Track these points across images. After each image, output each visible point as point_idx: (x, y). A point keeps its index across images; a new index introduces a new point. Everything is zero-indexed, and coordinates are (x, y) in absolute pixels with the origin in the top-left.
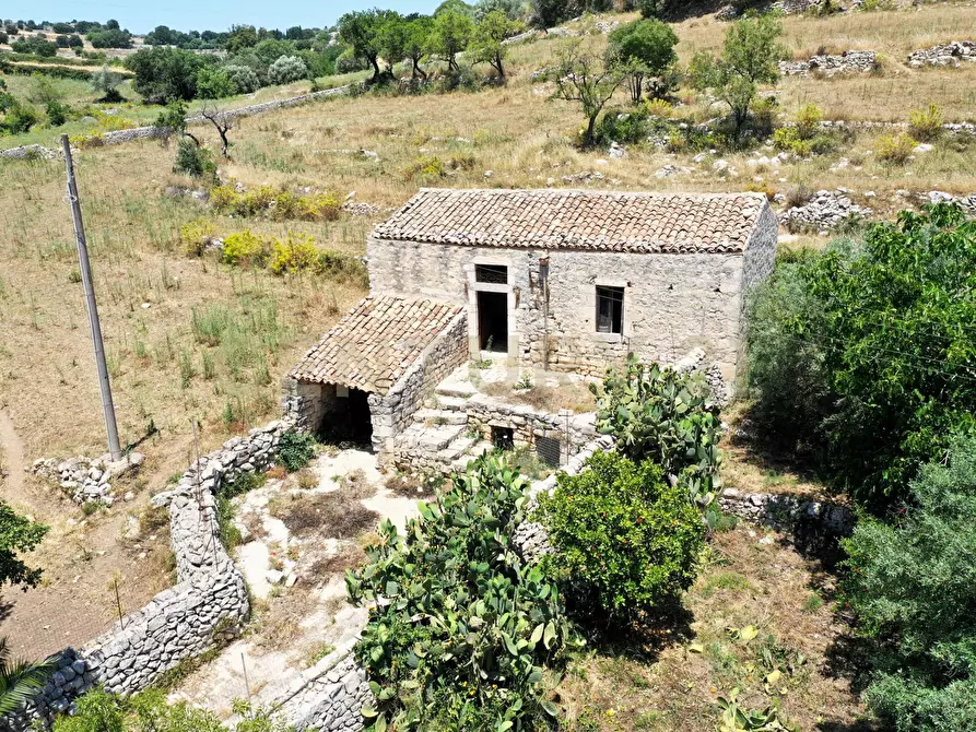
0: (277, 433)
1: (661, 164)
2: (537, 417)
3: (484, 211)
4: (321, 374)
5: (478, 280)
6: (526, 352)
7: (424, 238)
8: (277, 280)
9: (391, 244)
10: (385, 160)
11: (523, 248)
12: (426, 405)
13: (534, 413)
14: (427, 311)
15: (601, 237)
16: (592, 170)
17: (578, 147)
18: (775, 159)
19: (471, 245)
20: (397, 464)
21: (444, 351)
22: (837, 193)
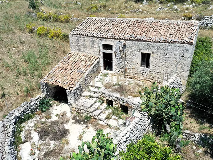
0: (39, 100)
1: (158, 7)
2: (121, 99)
3: (106, 25)
4: (52, 82)
5: (103, 49)
6: (118, 72)
7: (86, 35)
8: (50, 41)
9: (76, 36)
10: (83, 5)
11: (118, 39)
12: (86, 90)
13: (120, 97)
14: (88, 58)
15: (143, 36)
16: (138, 9)
17: (135, 1)
18: (191, 5)
19: (101, 38)
20: (76, 111)
21: (92, 72)
22: (211, 17)
